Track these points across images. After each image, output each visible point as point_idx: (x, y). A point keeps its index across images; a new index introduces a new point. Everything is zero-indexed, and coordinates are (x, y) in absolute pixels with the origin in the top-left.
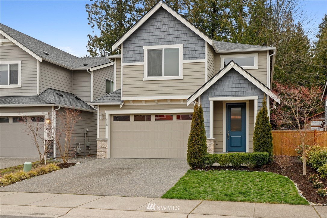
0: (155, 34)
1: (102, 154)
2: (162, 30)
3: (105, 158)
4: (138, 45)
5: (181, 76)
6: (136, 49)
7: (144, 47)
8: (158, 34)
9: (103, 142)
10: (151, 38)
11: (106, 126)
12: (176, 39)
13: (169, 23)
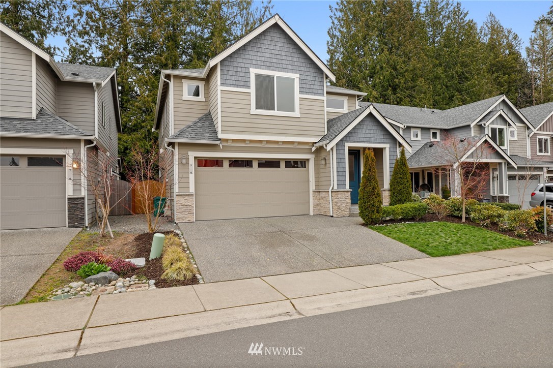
0: (265, 55)
1: (186, 216)
2: (273, 52)
3: (190, 221)
4: (242, 65)
5: (297, 114)
6: (239, 70)
7: (251, 70)
8: (268, 55)
9: (187, 198)
10: (258, 58)
11: (190, 175)
12: (290, 67)
13: (282, 45)
